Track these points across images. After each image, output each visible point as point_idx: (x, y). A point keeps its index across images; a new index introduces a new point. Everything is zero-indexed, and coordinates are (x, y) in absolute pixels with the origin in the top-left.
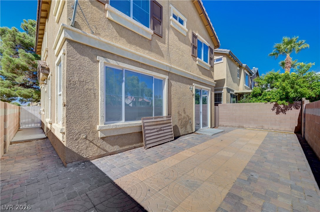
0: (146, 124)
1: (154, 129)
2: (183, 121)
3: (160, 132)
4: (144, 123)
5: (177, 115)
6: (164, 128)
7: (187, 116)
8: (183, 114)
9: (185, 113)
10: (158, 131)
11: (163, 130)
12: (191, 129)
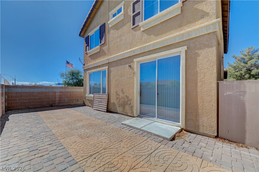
0: (95, 97)
1: (97, 100)
2: (121, 100)
3: (100, 103)
4: (94, 96)
5: (115, 94)
6: (102, 102)
7: (126, 96)
8: (121, 95)
9: (123, 93)
10: (99, 102)
11: (102, 103)
12: (131, 112)
